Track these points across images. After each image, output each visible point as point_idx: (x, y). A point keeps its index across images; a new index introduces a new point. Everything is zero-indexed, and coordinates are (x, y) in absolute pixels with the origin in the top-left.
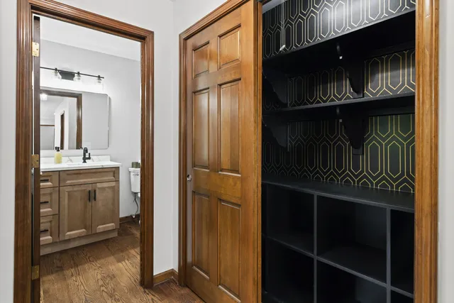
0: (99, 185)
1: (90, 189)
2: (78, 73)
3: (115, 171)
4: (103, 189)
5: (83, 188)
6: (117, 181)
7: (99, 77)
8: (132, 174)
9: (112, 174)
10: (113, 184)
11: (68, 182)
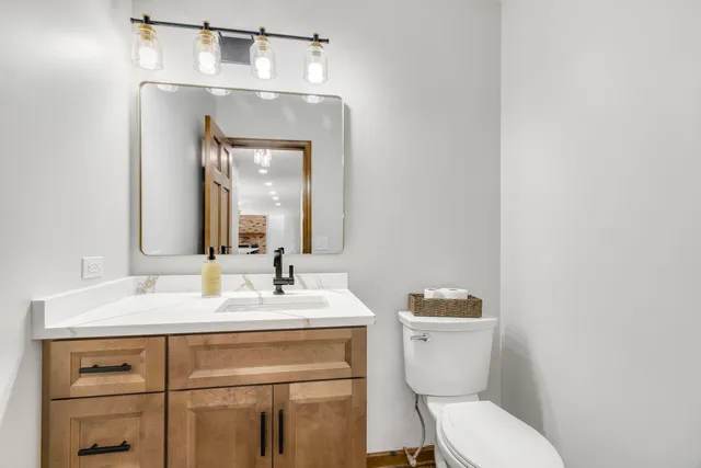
0: (298, 393)
1: (267, 404)
2: (262, 33)
3: (351, 342)
4: (311, 407)
5: (244, 399)
6: (359, 379)
7: (316, 39)
8: (408, 334)
9: (341, 350)
10: (344, 389)
11: (197, 375)
